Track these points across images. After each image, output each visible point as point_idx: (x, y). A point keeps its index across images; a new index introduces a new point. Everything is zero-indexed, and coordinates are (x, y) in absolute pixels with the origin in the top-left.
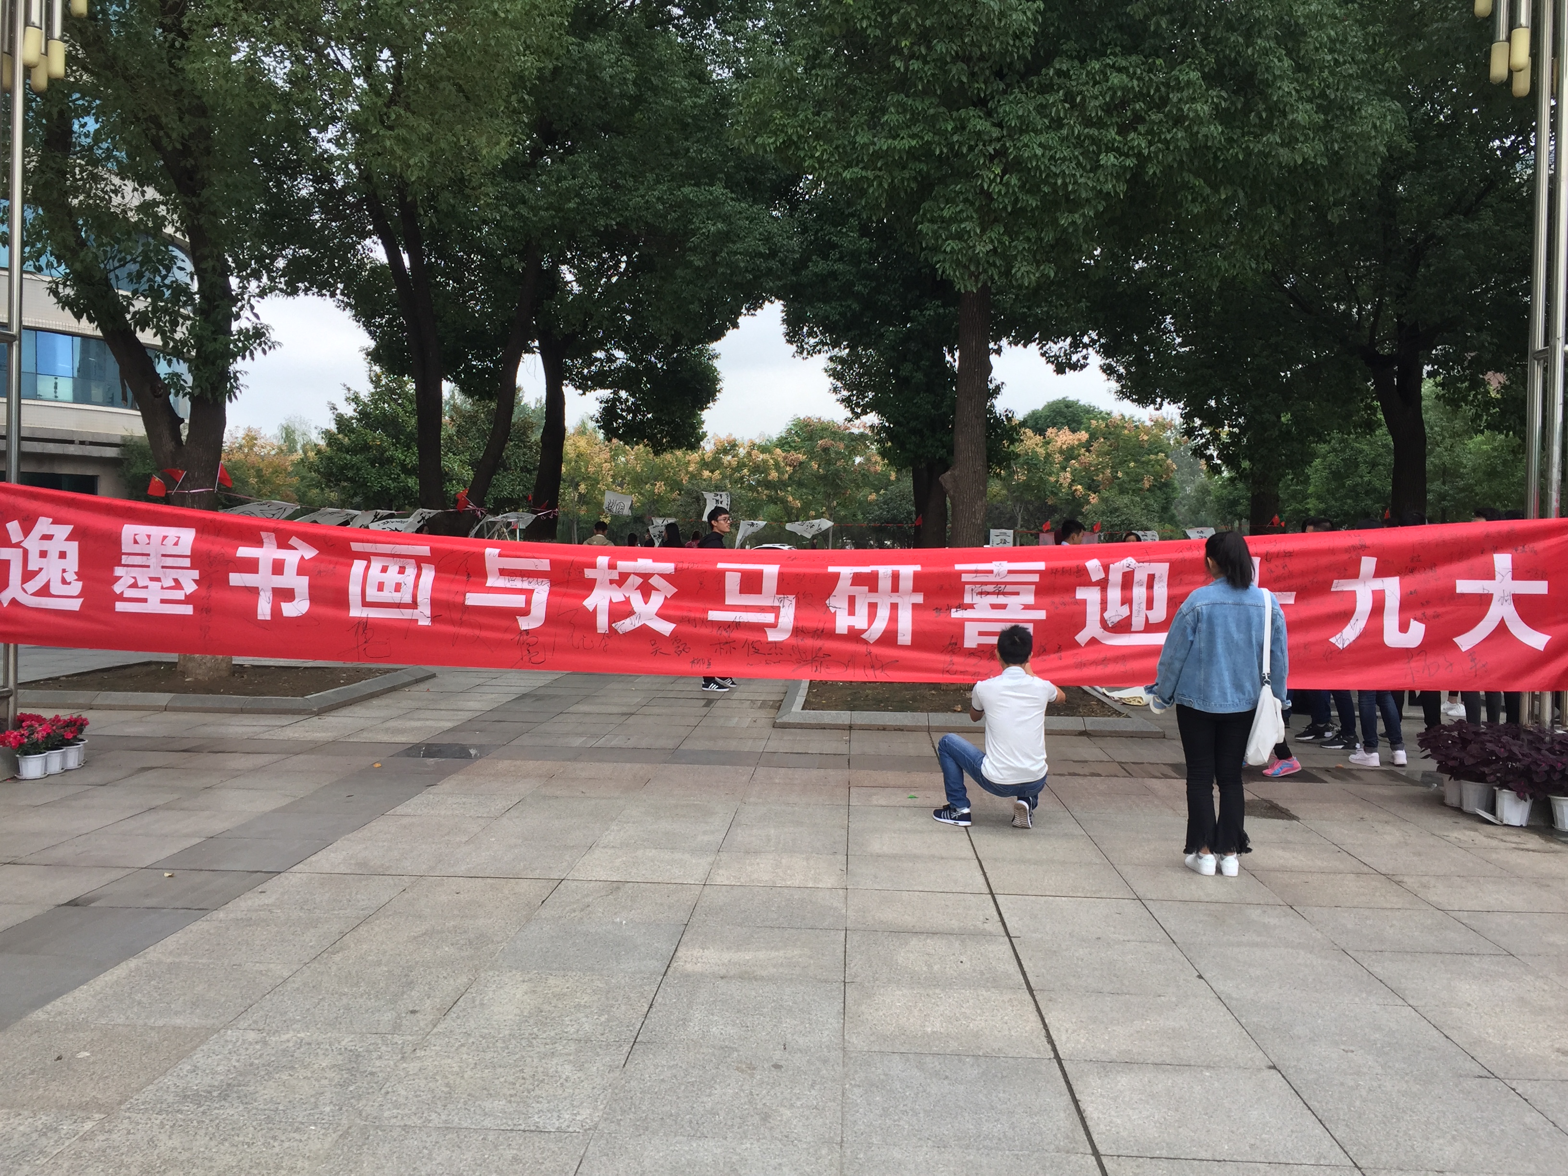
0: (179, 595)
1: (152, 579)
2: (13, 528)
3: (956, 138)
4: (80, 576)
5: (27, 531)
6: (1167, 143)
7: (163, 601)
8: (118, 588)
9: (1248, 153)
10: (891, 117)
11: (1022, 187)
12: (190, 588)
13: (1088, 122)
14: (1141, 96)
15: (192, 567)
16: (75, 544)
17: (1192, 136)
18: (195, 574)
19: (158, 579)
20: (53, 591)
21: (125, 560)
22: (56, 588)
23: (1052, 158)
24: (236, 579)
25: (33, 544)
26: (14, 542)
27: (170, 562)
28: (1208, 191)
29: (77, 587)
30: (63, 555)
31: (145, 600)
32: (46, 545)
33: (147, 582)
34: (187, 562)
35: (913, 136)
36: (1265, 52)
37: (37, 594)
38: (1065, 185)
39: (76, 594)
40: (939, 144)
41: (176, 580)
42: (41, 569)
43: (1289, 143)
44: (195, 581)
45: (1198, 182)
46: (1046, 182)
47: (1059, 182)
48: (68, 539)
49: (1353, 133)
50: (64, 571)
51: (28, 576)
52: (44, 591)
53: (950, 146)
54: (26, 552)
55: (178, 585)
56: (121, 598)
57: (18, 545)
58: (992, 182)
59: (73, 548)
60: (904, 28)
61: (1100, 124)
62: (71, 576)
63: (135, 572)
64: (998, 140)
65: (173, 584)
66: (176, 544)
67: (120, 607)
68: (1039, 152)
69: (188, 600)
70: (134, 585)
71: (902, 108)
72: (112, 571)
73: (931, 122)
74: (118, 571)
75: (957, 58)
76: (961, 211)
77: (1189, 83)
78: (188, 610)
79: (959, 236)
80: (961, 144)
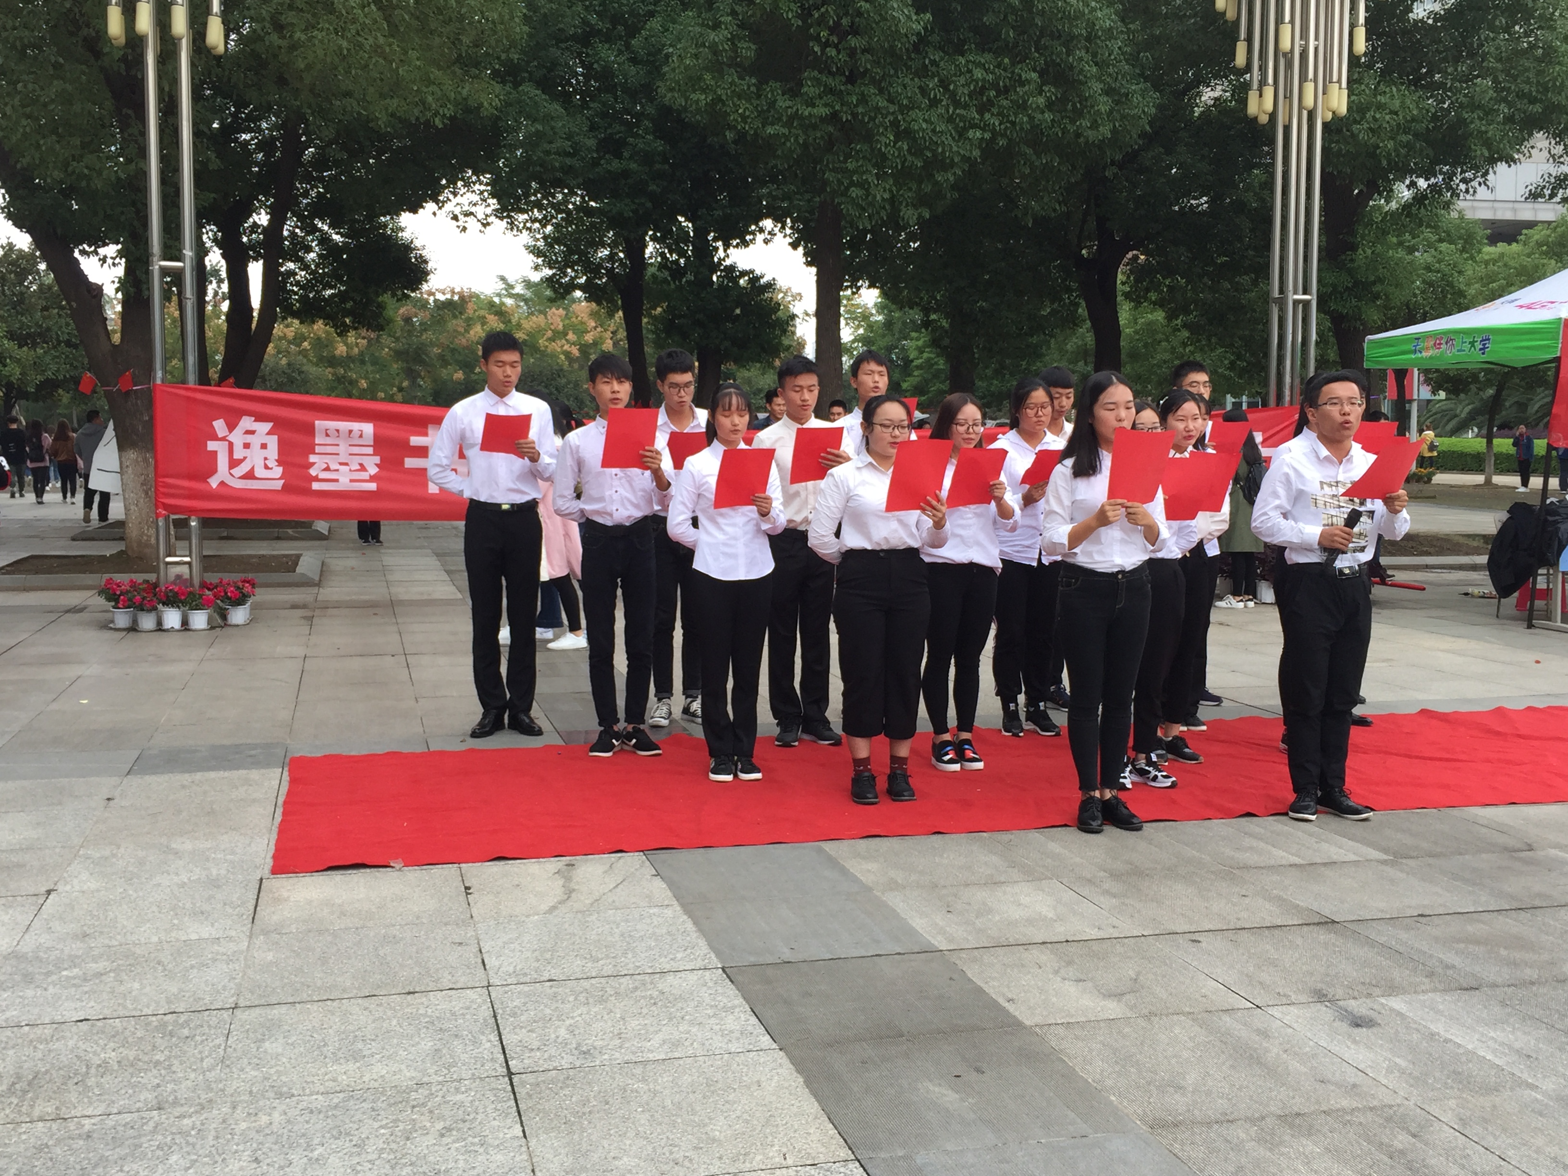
0: (365, 475)
1: (341, 464)
2: (219, 426)
3: (860, 110)
4: (280, 462)
5: (231, 427)
6: (1013, 123)
7: (351, 481)
8: (313, 472)
9: (1064, 131)
10: (809, 89)
11: (909, 150)
12: (373, 470)
13: (957, 104)
14: (995, 85)
15: (374, 454)
16: (275, 437)
17: (1031, 118)
18: (377, 460)
19: (346, 464)
20: (257, 475)
21: (318, 449)
22: (260, 472)
23: (934, 131)
24: (410, 463)
25: (237, 437)
26: (220, 436)
27: (356, 450)
28: (1034, 157)
29: (278, 471)
30: (264, 446)
31: (337, 481)
32: (249, 438)
33: (337, 467)
34: (370, 450)
35: (826, 105)
36: (1081, 59)
37: (244, 477)
38: (944, 152)
39: (278, 476)
40: (846, 113)
41: (361, 465)
42: (245, 458)
43: (1095, 126)
44: (377, 465)
45: (1029, 151)
46: (927, 148)
47: (940, 150)
48: (269, 433)
49: (1128, 114)
50: (266, 459)
51: (234, 463)
52: (250, 475)
53: (854, 115)
54: (231, 445)
55: (363, 468)
56: (316, 479)
57: (224, 439)
58: (886, 145)
59: (273, 442)
60: (821, 21)
61: (966, 106)
62: (272, 463)
63: (327, 459)
64: (893, 113)
65: (359, 467)
66: (361, 436)
67: (316, 486)
68: (924, 126)
69: (372, 479)
70: (327, 469)
71: (817, 82)
72: (308, 458)
73: (839, 94)
74: (312, 458)
75: (864, 51)
76: (862, 166)
77: (1028, 82)
78: (373, 486)
79: (861, 185)
80: (863, 115)
